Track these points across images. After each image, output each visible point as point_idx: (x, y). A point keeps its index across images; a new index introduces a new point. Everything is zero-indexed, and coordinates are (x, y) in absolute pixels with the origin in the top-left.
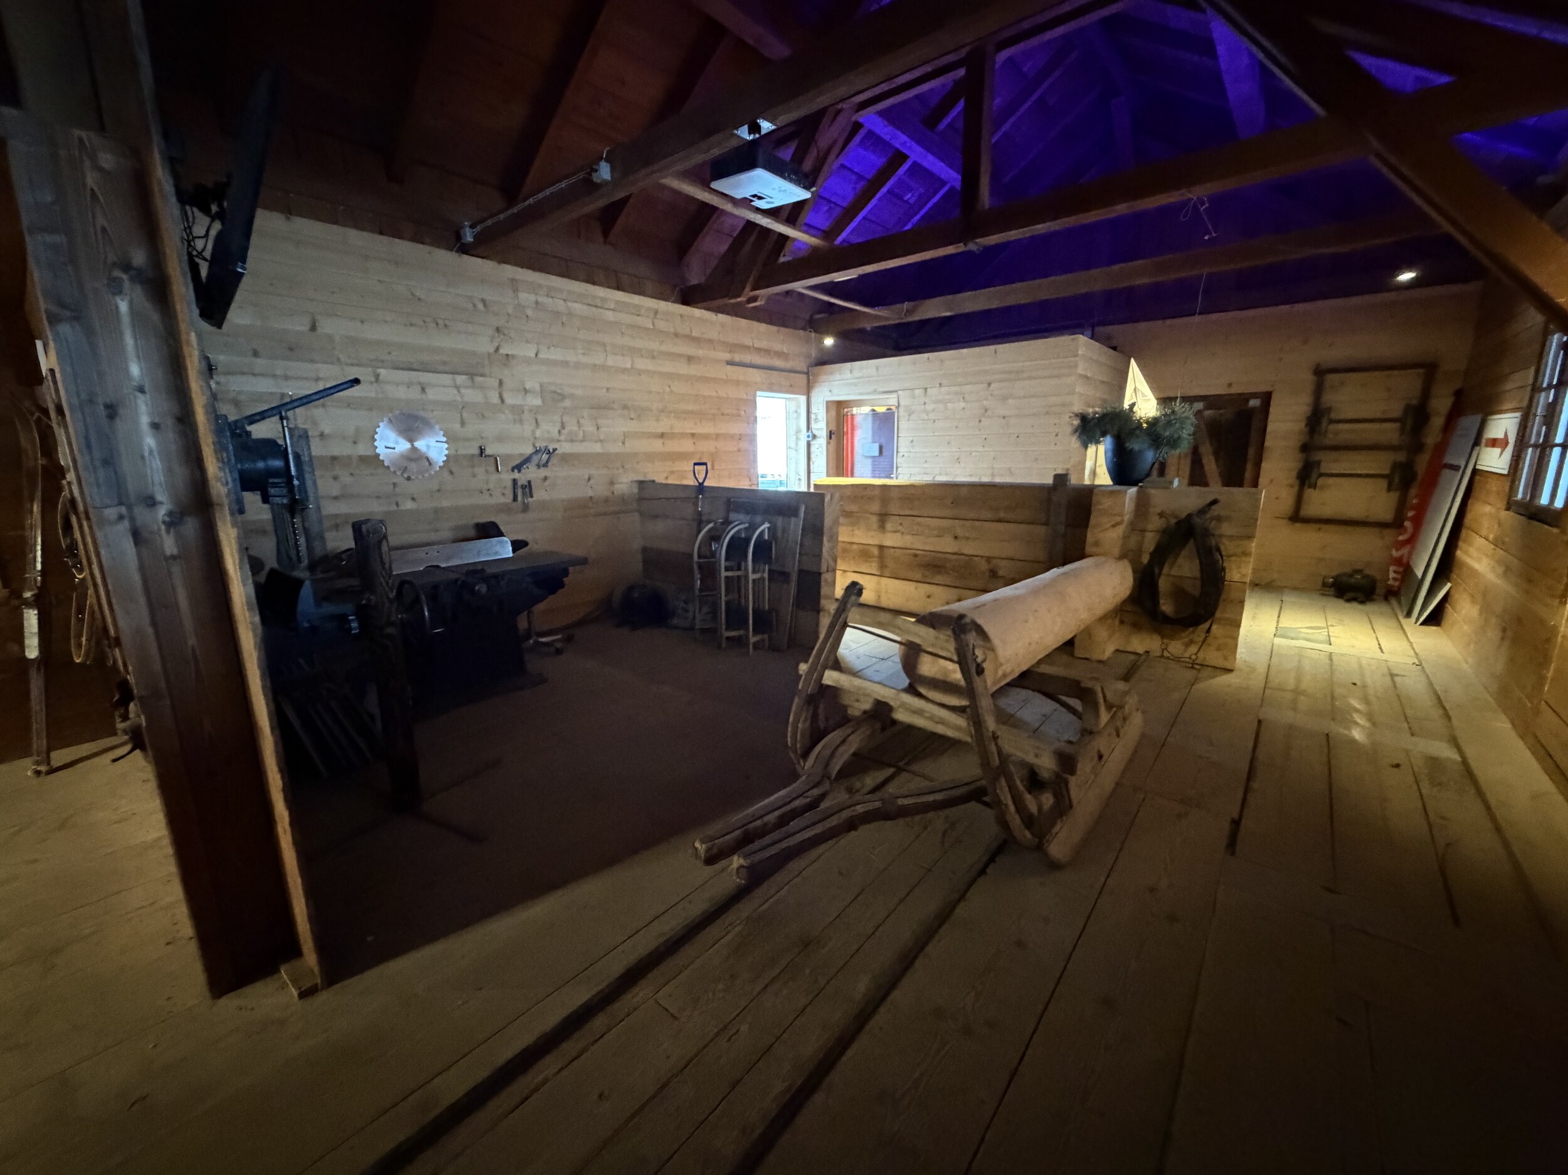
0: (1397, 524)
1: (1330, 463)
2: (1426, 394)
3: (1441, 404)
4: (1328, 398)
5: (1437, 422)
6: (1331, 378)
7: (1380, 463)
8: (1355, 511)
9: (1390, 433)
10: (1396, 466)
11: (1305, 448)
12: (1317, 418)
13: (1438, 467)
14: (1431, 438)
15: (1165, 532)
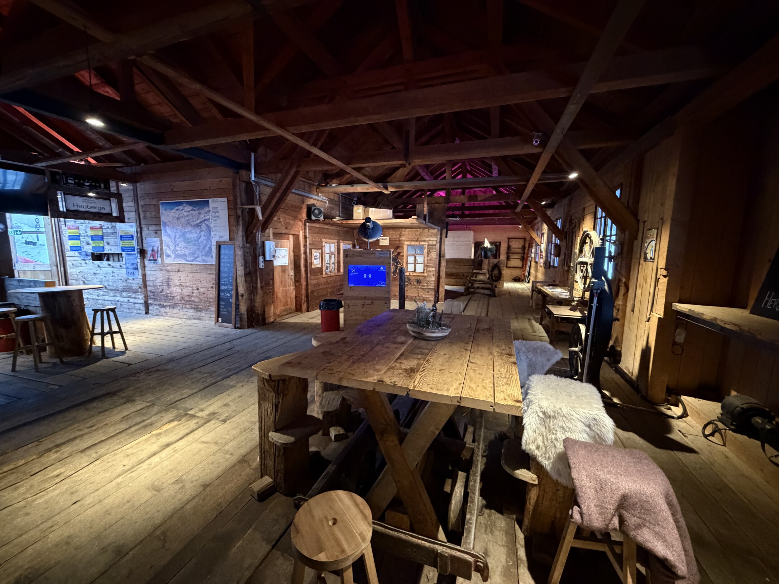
0: (522, 268)
1: (512, 256)
2: (525, 244)
3: (527, 245)
4: (510, 244)
5: (527, 249)
6: (511, 240)
7: (518, 256)
8: (516, 265)
9: (520, 251)
10: (522, 257)
11: (507, 253)
12: (509, 247)
13: (527, 257)
14: (526, 252)
15: (492, 266)
